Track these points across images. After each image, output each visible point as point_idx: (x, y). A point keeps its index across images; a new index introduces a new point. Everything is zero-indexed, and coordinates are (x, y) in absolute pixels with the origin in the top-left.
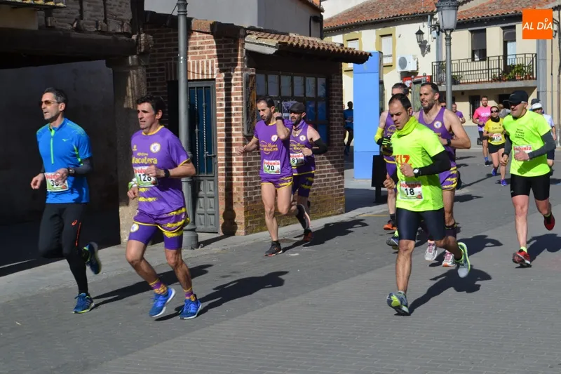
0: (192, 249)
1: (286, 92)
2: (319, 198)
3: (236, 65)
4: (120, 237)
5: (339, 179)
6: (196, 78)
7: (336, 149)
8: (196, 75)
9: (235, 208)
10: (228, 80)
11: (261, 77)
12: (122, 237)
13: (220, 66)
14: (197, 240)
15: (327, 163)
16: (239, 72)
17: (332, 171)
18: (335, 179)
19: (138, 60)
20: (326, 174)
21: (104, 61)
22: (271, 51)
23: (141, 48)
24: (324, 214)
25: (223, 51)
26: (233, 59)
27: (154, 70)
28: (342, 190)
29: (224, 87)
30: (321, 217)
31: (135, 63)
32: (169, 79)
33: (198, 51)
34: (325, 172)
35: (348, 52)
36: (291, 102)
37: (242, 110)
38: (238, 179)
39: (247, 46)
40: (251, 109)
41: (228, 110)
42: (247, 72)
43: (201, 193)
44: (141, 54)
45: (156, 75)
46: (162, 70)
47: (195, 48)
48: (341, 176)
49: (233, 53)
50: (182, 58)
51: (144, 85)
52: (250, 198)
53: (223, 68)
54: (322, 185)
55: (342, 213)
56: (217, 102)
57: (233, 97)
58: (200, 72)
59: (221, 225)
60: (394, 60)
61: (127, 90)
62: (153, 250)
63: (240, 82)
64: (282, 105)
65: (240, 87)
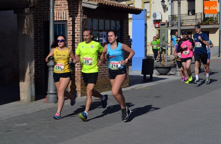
0: (55, 103)
1: (101, 28)
3: (78, 14)
4: (20, 97)
6: (58, 20)
8: (58, 18)
9: (76, 83)
10: (73, 21)
11: (90, 20)
12: (21, 97)
13: (69, 14)
16: (79, 17)
19: (30, 10)
21: (13, 11)
22: (95, 7)
23: (31, 5)
25: (71, 7)
26: (76, 11)
27: (37, 16)
28: (128, 76)
29: (71, 24)
31: (29, 12)
32: (44, 20)
33: (59, 7)
35: (132, 9)
36: (104, 32)
37: (80, 36)
38: (78, 70)
39: (83, 5)
41: (73, 36)
42: (82, 18)
44: (31, 8)
45: (38, 18)
46: (40, 16)
47: (57, 5)
48: (128, 69)
49: (76, 8)
50: (51, 10)
51: (32, 23)
53: (71, 15)
55: (128, 87)
56: (68, 32)
57: (76, 30)
58: (60, 17)
60: (150, 14)
61: (24, 25)
62: (36, 103)
63: (79, 22)
64: (99, 34)
65: (80, 24)
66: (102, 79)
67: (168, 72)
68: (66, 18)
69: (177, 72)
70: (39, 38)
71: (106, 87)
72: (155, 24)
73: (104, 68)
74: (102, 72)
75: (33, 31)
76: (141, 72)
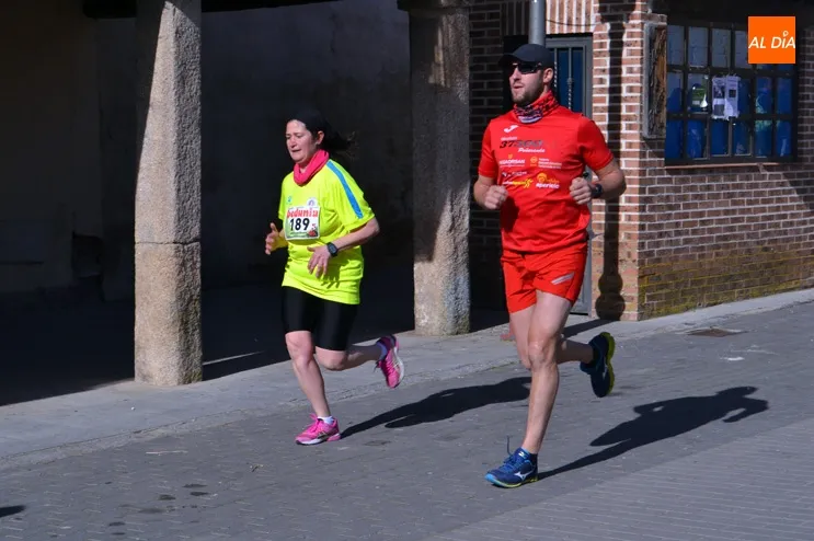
1: (720, 61)
2: (773, 257)
3: (633, 8)
4: (414, 316)
6: (557, 32)
7: (808, 167)
8: (557, 25)
9: (622, 269)
10: (616, 37)
11: (676, 33)
12: (417, 316)
13: (602, 10)
15: (790, 192)
16: (638, 22)
17: (799, 207)
18: (804, 223)
20: (788, 212)
24: (782, 287)
27: (482, 16)
29: (608, 48)
30: (776, 292)
31: (452, 2)
32: (507, 33)
34: (786, 208)
36: (728, 77)
37: (641, 92)
38: (629, 218)
40: (657, 91)
41: (615, 91)
42: (651, 22)
45: (485, 25)
46: (492, 16)
51: (465, 44)
52: (650, 254)
53: (608, 13)
54: (780, 233)
56: (595, 77)
57: (624, 68)
58: (565, 21)
59: (594, 301)
62: (474, 341)
63: (639, 39)
64: (711, 83)
65: (639, 48)
66: (717, 254)
68: (587, 25)
70: (485, 99)
71: (735, 286)
73: (727, 212)
74: (718, 230)
75: (467, 72)
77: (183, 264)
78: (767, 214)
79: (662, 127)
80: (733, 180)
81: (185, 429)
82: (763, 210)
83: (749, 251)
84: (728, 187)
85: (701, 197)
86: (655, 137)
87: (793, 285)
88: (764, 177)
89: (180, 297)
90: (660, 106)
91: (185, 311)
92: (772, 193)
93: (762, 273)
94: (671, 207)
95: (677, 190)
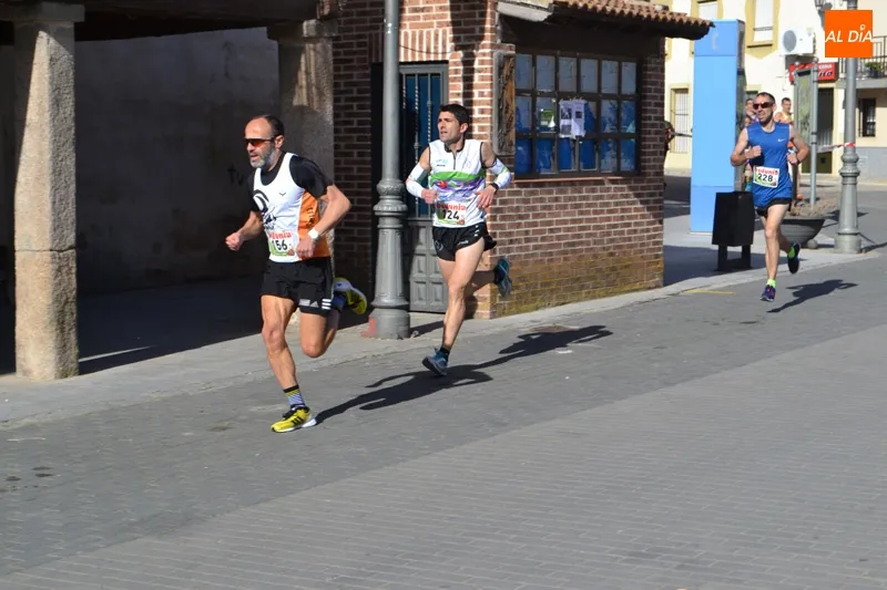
0: (400, 338)
1: (567, 84)
2: (618, 261)
3: (482, 38)
5: (655, 229)
6: (417, 59)
7: (650, 181)
8: (417, 54)
10: (468, 63)
11: (525, 59)
13: (455, 39)
14: (408, 324)
15: (633, 203)
16: (488, 51)
17: (643, 216)
18: (648, 230)
19: (318, 28)
20: (633, 221)
21: (265, 29)
22: (541, 16)
23: (323, 8)
24: (627, 288)
25: (462, 16)
26: (477, 28)
27: (351, 45)
28: (659, 249)
29: (461, 74)
30: (621, 293)
31: (313, 34)
32: (374, 61)
33: (421, 14)
34: (630, 217)
35: (673, 20)
36: (575, 100)
37: (491, 113)
39: (504, 8)
40: (506, 112)
42: (499, 51)
43: (419, 249)
44: (324, 19)
45: (353, 53)
46: (360, 45)
47: (416, 10)
48: (658, 225)
49: (477, 18)
50: (390, 25)
53: (462, 43)
54: (624, 240)
55: (657, 287)
57: (476, 92)
58: (425, 50)
60: (775, 35)
61: (299, 76)
64: (558, 106)
65: (489, 74)
66: (565, 259)
67: (812, 237)
68: (444, 53)
69: (842, 237)
70: (355, 120)
71: (582, 287)
72: (790, 71)
73: (574, 221)
74: (566, 237)
75: (331, 96)
76: (709, 236)
77: (59, 270)
78: (612, 223)
79: (511, 144)
80: (580, 192)
81: (49, 419)
82: (608, 219)
83: (595, 256)
84: (575, 198)
85: (550, 208)
86: (504, 154)
87: (637, 286)
88: (608, 190)
89: (57, 300)
90: (509, 126)
91: (62, 312)
92: (617, 204)
93: (608, 275)
94: (521, 217)
95: (526, 201)
